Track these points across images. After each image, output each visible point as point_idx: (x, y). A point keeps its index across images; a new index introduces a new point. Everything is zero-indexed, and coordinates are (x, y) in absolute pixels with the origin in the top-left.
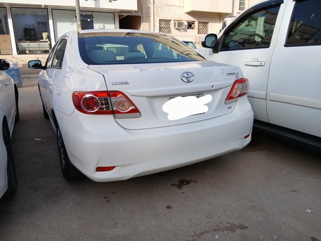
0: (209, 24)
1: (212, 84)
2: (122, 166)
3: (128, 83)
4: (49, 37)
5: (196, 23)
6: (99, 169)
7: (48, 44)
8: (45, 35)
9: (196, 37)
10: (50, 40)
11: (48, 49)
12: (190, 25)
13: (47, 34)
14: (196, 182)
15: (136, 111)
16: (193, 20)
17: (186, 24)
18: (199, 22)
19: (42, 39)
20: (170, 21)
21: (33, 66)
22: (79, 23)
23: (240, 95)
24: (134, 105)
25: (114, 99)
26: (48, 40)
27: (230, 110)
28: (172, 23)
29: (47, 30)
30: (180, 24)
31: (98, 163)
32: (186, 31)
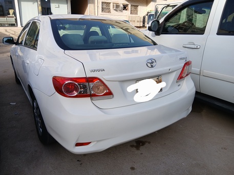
0: (139, 7)
1: (169, 68)
2: (98, 141)
3: (104, 70)
4: (14, 13)
5: (129, 6)
6: (78, 145)
7: (14, 19)
8: (11, 11)
9: (129, 16)
10: (15, 16)
11: (14, 23)
12: (125, 7)
13: (13, 11)
14: (149, 143)
15: (110, 93)
16: (128, 3)
17: (122, 6)
18: (132, 5)
19: (9, 14)
20: (110, 3)
21: (6, 42)
22: (39, 3)
23: (187, 75)
24: (109, 89)
25: (91, 85)
26: (14, 16)
27: (180, 87)
28: (111, 5)
29: (13, 8)
30: (117, 6)
31: (77, 140)
32: (122, 12)
